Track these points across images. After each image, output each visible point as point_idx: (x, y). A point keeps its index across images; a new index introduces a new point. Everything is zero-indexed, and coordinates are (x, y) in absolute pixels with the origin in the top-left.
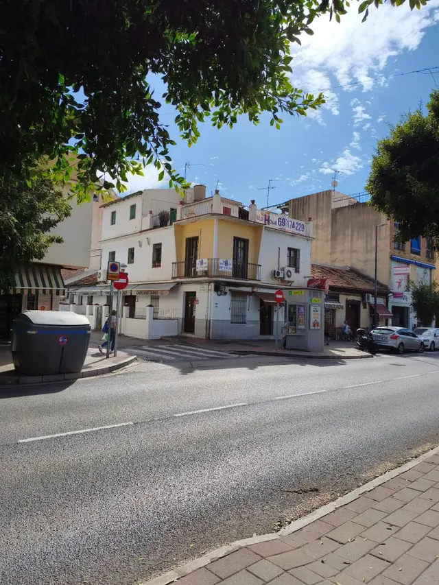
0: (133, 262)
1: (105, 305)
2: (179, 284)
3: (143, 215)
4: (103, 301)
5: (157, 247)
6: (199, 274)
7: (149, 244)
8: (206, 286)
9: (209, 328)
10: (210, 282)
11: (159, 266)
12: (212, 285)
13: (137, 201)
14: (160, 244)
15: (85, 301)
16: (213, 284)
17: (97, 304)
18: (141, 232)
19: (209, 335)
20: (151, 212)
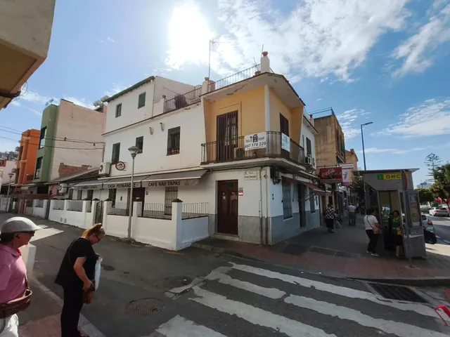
0: (142, 152)
1: (107, 200)
2: (209, 171)
3: (155, 101)
4: (105, 196)
5: (174, 132)
6: (247, 155)
7: (163, 130)
8: (255, 173)
9: (267, 229)
10: (262, 166)
11: (178, 152)
12: (268, 171)
13: (147, 89)
14: (179, 128)
15: (85, 196)
16: (268, 169)
17: (96, 200)
18: (152, 118)
19: (267, 238)
20: (164, 97)
